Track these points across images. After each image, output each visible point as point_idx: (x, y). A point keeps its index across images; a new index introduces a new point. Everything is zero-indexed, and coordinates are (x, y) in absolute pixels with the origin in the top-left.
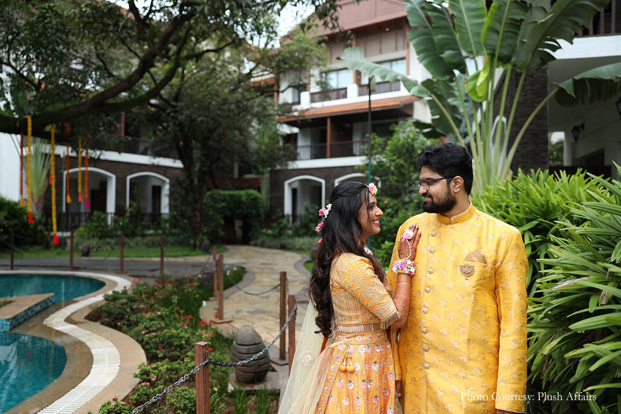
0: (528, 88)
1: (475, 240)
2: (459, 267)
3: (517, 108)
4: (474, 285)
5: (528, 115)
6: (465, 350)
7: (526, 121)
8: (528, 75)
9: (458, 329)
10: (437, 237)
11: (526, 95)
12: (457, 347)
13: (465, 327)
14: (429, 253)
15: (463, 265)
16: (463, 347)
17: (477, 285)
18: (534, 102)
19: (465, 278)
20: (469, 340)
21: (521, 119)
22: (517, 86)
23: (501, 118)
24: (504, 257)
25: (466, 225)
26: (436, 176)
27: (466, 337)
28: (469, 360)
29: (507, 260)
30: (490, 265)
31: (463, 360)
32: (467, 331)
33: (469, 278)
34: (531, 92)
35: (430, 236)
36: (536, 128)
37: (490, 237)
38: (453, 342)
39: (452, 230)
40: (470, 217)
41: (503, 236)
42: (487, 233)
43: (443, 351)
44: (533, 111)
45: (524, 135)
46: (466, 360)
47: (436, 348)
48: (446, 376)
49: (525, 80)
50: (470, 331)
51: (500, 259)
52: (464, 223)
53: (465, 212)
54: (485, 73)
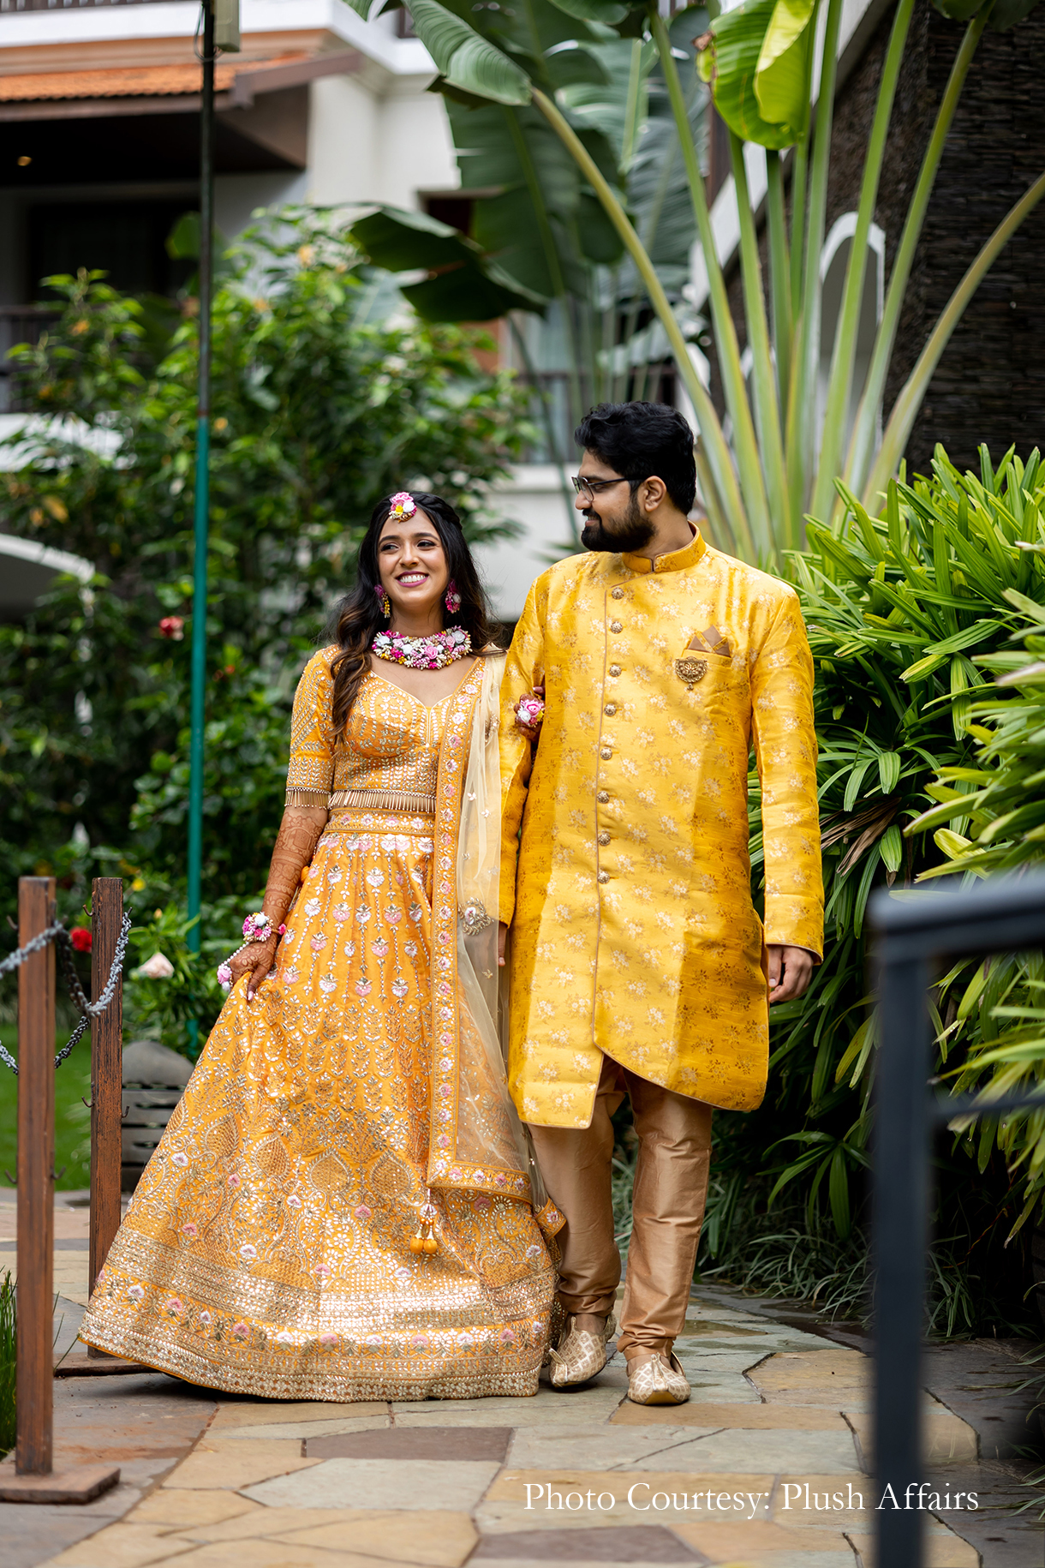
0: (990, 91)
1: (705, 609)
2: (674, 664)
3: (938, 184)
4: (707, 701)
5: (987, 226)
6: (688, 837)
7: (975, 252)
8: (989, 34)
9: (674, 794)
10: (625, 600)
11: (979, 128)
12: (674, 830)
13: (690, 790)
14: (610, 633)
15: (683, 658)
16: (685, 830)
17: (713, 702)
18: (1016, 162)
19: (686, 687)
20: (695, 817)
21: (953, 242)
22: (939, 79)
23: (861, 228)
24: (763, 643)
25: (686, 576)
26: (609, 474)
27: (689, 809)
28: (695, 858)
29: (769, 649)
30: (738, 662)
31: (683, 858)
32: (694, 799)
33: (696, 687)
34: (1000, 113)
35: (610, 599)
36: (1019, 288)
37: (736, 603)
38: (665, 818)
39: (656, 587)
40: (695, 561)
41: (762, 599)
42: (730, 595)
43: (642, 841)
44: (1010, 204)
45: (962, 319)
46: (688, 857)
47: (628, 836)
48: (647, 894)
49: (978, 54)
50: (699, 798)
51: (757, 647)
52: (682, 572)
53: (685, 549)
54: (796, 14)
